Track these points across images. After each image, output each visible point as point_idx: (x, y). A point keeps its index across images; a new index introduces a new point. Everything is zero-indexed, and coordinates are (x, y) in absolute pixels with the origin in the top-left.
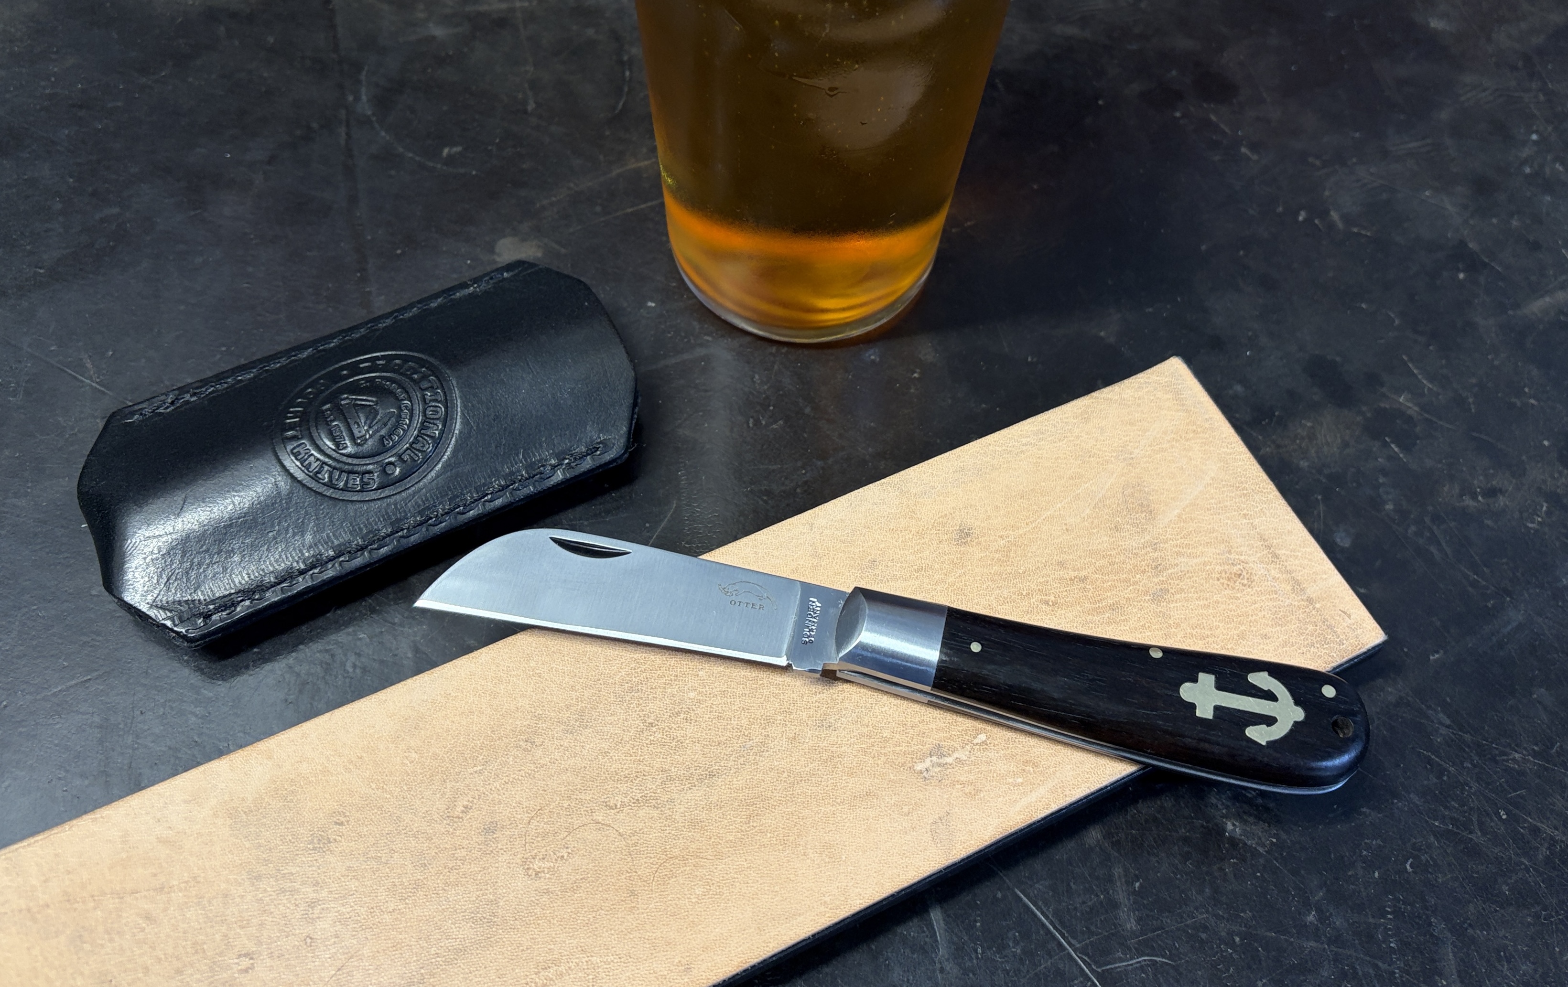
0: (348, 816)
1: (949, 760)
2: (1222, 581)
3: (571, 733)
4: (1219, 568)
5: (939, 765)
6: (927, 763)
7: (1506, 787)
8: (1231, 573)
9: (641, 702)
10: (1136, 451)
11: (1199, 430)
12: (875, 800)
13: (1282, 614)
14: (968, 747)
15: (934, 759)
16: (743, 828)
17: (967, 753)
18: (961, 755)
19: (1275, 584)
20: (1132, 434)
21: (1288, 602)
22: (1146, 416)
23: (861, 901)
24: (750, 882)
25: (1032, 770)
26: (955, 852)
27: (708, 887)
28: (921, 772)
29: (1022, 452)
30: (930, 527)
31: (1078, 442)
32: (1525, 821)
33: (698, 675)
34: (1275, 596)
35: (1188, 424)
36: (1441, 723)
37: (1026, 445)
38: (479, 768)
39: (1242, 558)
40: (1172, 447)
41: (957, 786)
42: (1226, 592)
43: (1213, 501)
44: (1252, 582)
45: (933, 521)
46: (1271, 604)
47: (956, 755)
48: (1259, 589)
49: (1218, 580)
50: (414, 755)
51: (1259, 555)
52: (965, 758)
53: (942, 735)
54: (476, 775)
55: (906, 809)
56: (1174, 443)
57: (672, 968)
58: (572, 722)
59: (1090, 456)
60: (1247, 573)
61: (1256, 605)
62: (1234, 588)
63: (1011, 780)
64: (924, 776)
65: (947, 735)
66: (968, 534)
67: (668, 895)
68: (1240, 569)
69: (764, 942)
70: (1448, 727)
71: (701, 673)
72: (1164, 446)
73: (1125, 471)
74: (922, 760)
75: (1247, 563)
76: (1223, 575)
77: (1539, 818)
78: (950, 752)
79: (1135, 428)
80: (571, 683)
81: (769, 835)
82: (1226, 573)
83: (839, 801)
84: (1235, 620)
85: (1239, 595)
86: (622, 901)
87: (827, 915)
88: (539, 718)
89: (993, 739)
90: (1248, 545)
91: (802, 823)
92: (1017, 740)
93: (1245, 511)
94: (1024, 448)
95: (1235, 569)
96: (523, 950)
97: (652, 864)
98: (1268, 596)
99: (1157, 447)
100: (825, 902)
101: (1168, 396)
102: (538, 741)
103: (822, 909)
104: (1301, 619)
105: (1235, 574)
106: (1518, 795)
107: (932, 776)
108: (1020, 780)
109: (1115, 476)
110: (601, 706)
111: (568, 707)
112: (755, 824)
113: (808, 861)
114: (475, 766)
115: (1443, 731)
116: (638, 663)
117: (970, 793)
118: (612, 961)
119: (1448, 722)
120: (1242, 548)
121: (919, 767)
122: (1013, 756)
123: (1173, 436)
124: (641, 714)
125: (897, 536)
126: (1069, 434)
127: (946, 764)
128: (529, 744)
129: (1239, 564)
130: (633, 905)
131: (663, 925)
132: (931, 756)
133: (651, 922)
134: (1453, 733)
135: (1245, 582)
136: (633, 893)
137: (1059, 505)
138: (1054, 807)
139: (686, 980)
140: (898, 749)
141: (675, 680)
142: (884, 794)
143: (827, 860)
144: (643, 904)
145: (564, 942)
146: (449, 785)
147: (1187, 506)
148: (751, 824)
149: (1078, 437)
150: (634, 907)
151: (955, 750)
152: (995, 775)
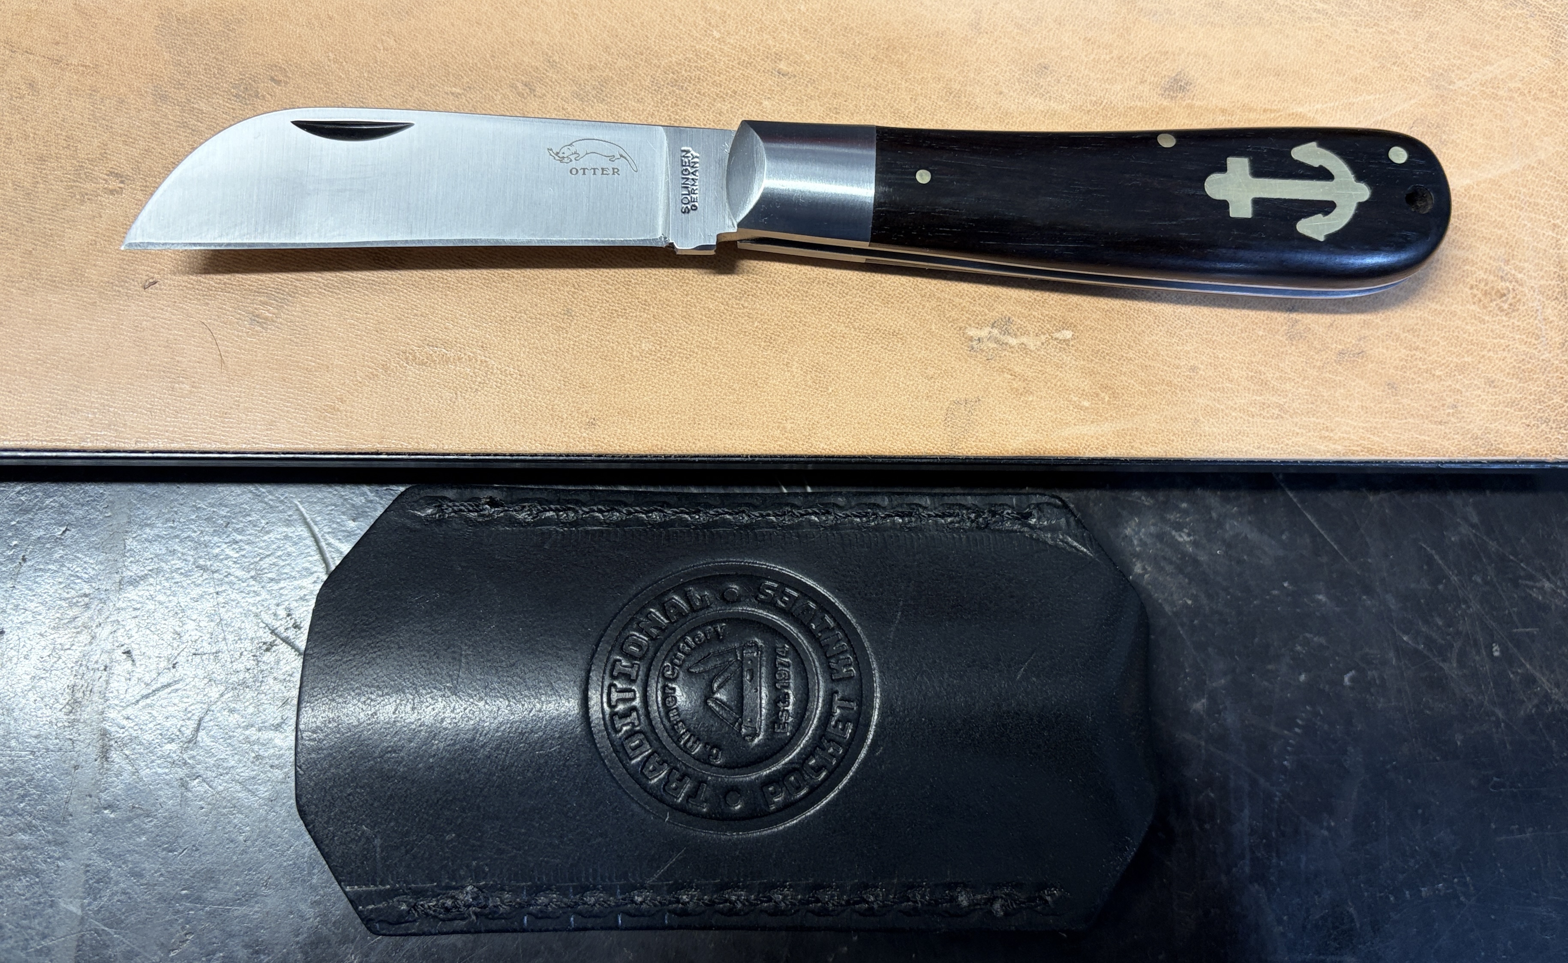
0: (289, 78)
1: (1013, 341)
2: (1475, 291)
3: (582, 100)
4: (1481, 274)
5: (997, 341)
6: (984, 333)
8: (1493, 288)
9: (679, 102)
10: (1460, 83)
11: (1559, 93)
12: (900, 345)
13: (1529, 366)
14: (1043, 338)
15: (995, 331)
16: (730, 302)
17: (1039, 343)
18: (1031, 342)
19: (1543, 327)
20: (1467, 59)
21: (1547, 355)
22: (1500, 44)
23: (825, 447)
24: (709, 364)
25: (1107, 398)
26: (963, 445)
27: (658, 348)
28: (971, 339)
29: (1309, 19)
30: (1139, 58)
31: (1390, 39)
34: (1534, 341)
35: (1548, 79)
37: (1319, 12)
38: (458, 91)
39: (1520, 276)
40: (1511, 98)
41: (1006, 375)
42: (1473, 307)
43: (1524, 190)
44: (1514, 311)
45: (1146, 53)
46: (1524, 348)
47: (1024, 339)
48: (1517, 323)
49: (1472, 288)
51: (1542, 282)
52: (1033, 348)
53: (1019, 309)
54: (451, 97)
55: (931, 371)
56: (1516, 95)
57: (575, 414)
59: (1394, 64)
60: (1514, 298)
61: (1502, 341)
62: (1485, 307)
63: (1076, 399)
64: (972, 345)
65: (1026, 312)
66: (1182, 89)
67: (609, 333)
68: (1507, 288)
69: (692, 437)
72: (1501, 93)
73: (1430, 102)
74: (980, 326)
75: (1521, 285)
76: (1482, 285)
78: (1019, 334)
79: (1475, 53)
81: (756, 324)
82: (1486, 284)
83: (856, 325)
84: (1464, 345)
85: (1487, 318)
86: (553, 315)
87: (779, 443)
89: (1079, 342)
90: (1537, 264)
91: (801, 329)
92: (1108, 357)
93: (1558, 221)
94: (1315, 15)
95: (1502, 285)
96: (416, 315)
97: (606, 291)
98: (1524, 337)
99: (1489, 91)
100: (784, 428)
101: (1543, 32)
103: (777, 433)
104: (1551, 384)
105: (1498, 291)
107: (982, 350)
108: (1086, 404)
109: (1413, 102)
110: (631, 85)
112: (746, 304)
113: (788, 374)
114: (455, 86)
117: (1017, 390)
118: (511, 375)
120: (1526, 265)
121: (972, 332)
122: (1092, 373)
123: (1520, 85)
124: (673, 116)
125: (1090, 51)
126: (1383, 24)
127: (1007, 344)
129: (1511, 282)
130: (563, 325)
131: (587, 363)
132: (993, 326)
133: (574, 354)
135: (1506, 306)
136: (568, 312)
137: (1319, 106)
138: (1111, 453)
139: (584, 435)
140: (957, 300)
142: (914, 342)
143: (809, 383)
144: (575, 329)
145: (467, 328)
146: (416, 94)
147: (1485, 182)
148: (742, 302)
149: (1393, 32)
150: (563, 328)
151: (1026, 333)
152: (1059, 383)
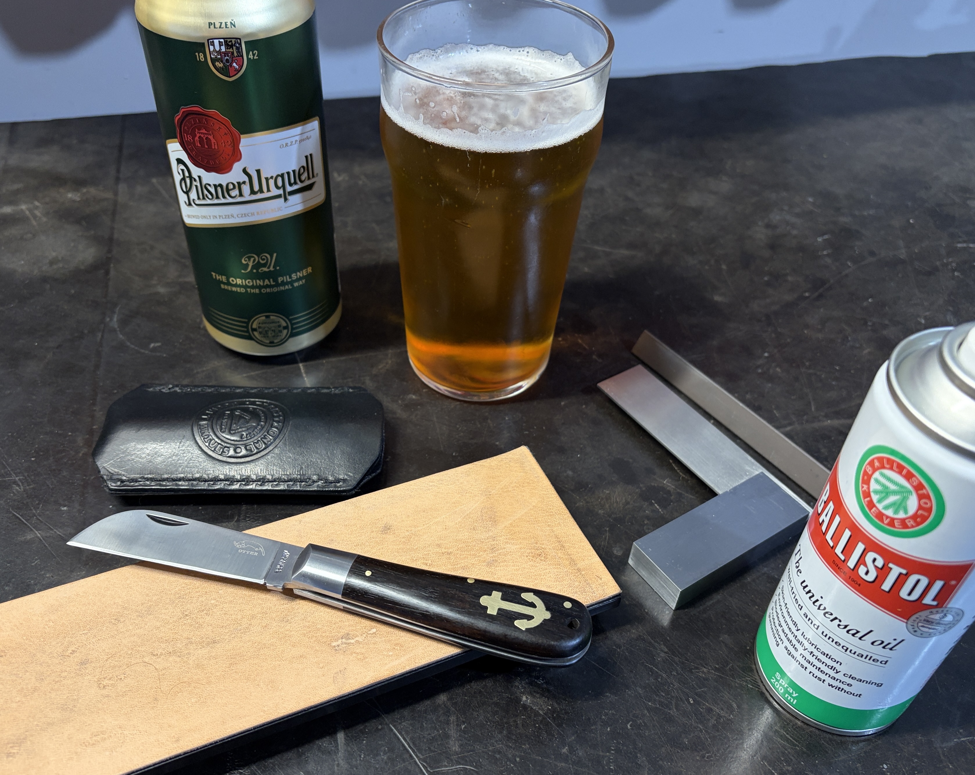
1: (352, 641)
2: (529, 557)
3: (141, 617)
4: (529, 551)
5: (346, 643)
6: (339, 642)
7: (695, 686)
8: (535, 554)
9: (184, 604)
10: (494, 491)
11: (531, 482)
12: (305, 660)
13: (561, 576)
14: (365, 635)
15: (344, 640)
16: (226, 670)
17: (364, 638)
18: (359, 639)
19: (560, 561)
20: (493, 483)
21: (565, 570)
22: (503, 474)
23: (285, 711)
24: (224, 697)
25: (399, 648)
26: (345, 688)
27: (199, 699)
28: (335, 647)
29: (429, 489)
30: (368, 524)
31: (462, 486)
32: (704, 705)
33: (218, 592)
34: (558, 567)
35: (525, 479)
36: (662, 651)
37: (432, 486)
38: (86, 632)
39: (543, 546)
40: (514, 490)
41: (354, 655)
42: (531, 563)
43: (532, 518)
44: (546, 559)
45: (370, 522)
46: (555, 570)
47: (357, 639)
48: (549, 563)
49: (527, 556)
50: (51, 624)
51: (553, 545)
52: (362, 641)
53: (351, 628)
54: (83, 635)
55: (321, 665)
56: (515, 488)
57: (169, 739)
58: (143, 612)
59: (466, 493)
60: (544, 554)
61: (547, 571)
62: (535, 561)
63: (386, 653)
64: (336, 649)
65: (354, 628)
66: (389, 529)
67: (176, 701)
68: (541, 552)
69: (224, 729)
70: (665, 653)
71: (220, 592)
72: (510, 489)
73: (484, 501)
74: (337, 640)
75: (545, 549)
76: (531, 554)
77: (713, 704)
78: (354, 637)
79: (495, 480)
80: (147, 592)
81: (240, 674)
82: (532, 553)
83: (284, 659)
84: (533, 577)
85: (537, 565)
86: (149, 703)
87: (264, 717)
88: (125, 608)
89: (380, 632)
90: (548, 540)
91: (260, 669)
92: (393, 633)
93: (549, 523)
94: (430, 488)
95: (538, 552)
96: (86, 726)
97: (171, 685)
98: (554, 566)
99: (505, 490)
100: (264, 710)
101: (516, 465)
102: (122, 620)
103: (262, 714)
104: (572, 579)
105: (537, 554)
106: (702, 691)
107: (341, 649)
108: (391, 653)
109: (478, 503)
110: (161, 604)
111: (142, 604)
112: (233, 668)
113: (259, 689)
114: (84, 630)
115: (663, 655)
116: (186, 585)
117: (360, 659)
118: (135, 734)
119: (666, 650)
120: (544, 542)
121: (334, 644)
122: (389, 641)
123: (515, 484)
124: (182, 610)
125: (348, 528)
126: (457, 482)
127: (350, 643)
128: (117, 621)
129: (541, 549)
130: (155, 705)
131: (169, 717)
132: (342, 638)
133: (162, 715)
134: (668, 656)
135: (543, 558)
136: (156, 699)
137: (444, 516)
138: (408, 668)
139: (176, 746)
140: (324, 634)
141: (205, 594)
142: (310, 657)
143: (270, 689)
144: (160, 705)
145: (111, 722)
146: (67, 639)
147: (516, 520)
148: (231, 668)
149: (462, 483)
150: (155, 706)
151: (357, 636)
152: (377, 650)
